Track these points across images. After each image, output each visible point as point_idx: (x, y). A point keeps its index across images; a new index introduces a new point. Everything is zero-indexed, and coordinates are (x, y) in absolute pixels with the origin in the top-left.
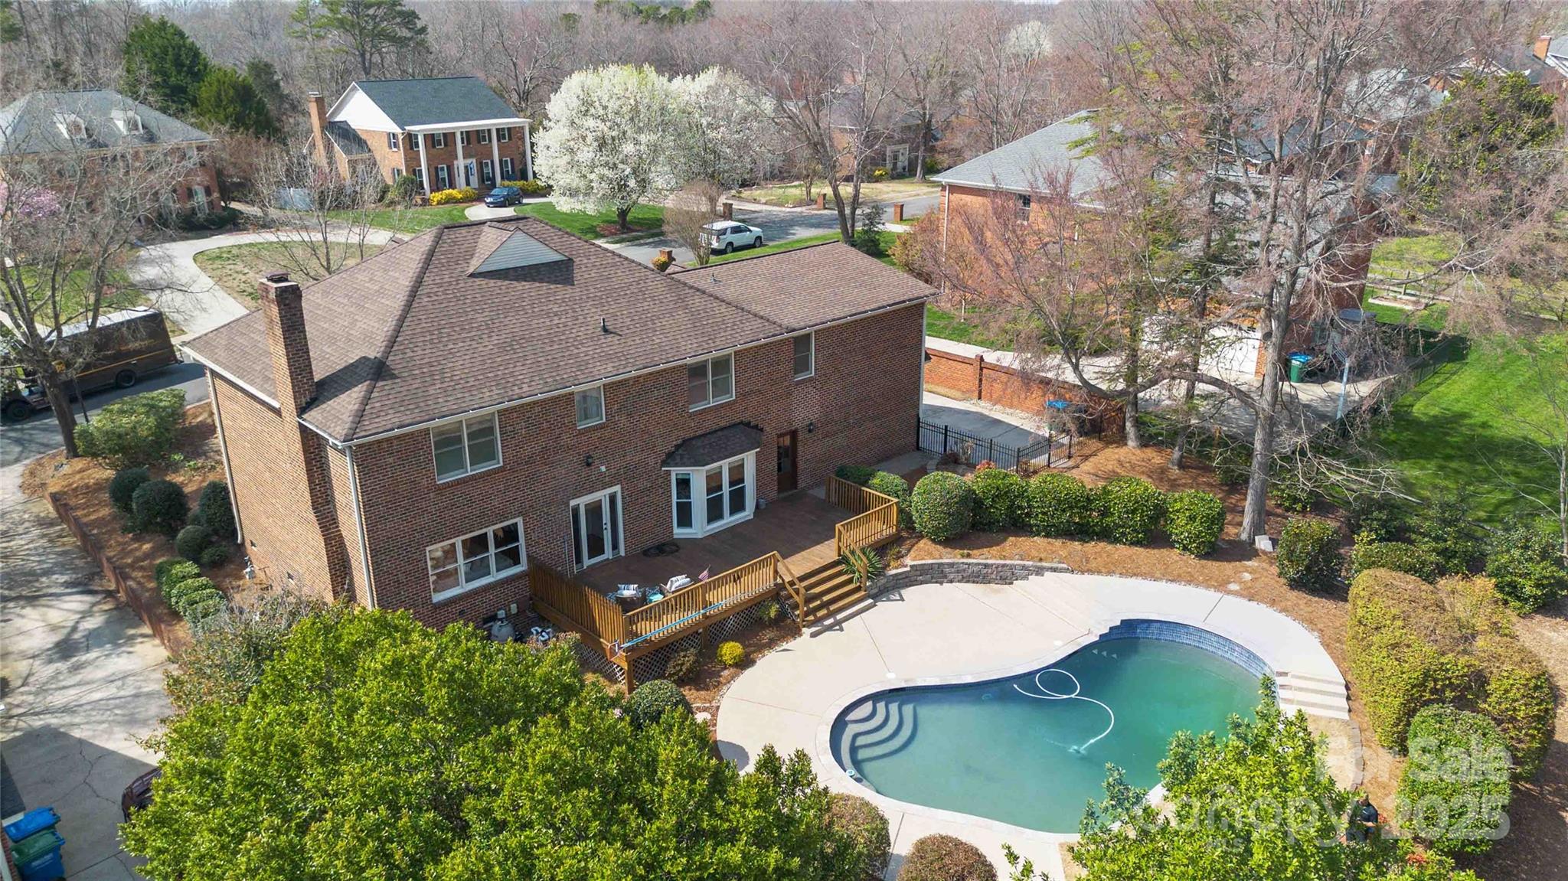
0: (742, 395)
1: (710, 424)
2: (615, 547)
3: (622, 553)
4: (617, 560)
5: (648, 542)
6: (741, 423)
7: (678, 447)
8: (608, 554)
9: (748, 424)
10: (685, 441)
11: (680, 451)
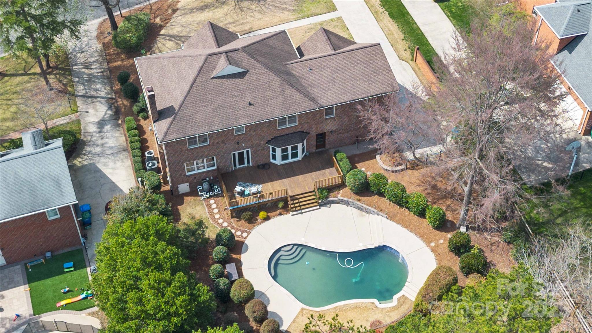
0: (300, 124)
1: (287, 132)
2: (248, 162)
3: (251, 165)
4: (249, 167)
5: (260, 163)
6: (300, 131)
7: (272, 139)
8: (246, 164)
9: (303, 132)
10: (275, 137)
11: (273, 140)
